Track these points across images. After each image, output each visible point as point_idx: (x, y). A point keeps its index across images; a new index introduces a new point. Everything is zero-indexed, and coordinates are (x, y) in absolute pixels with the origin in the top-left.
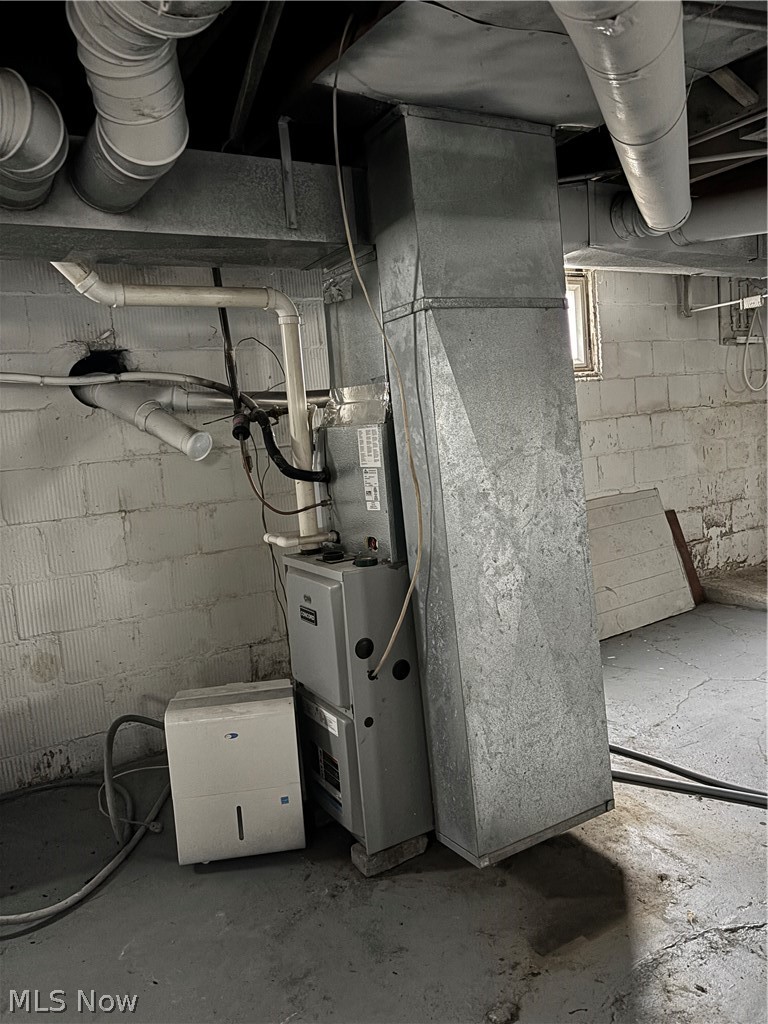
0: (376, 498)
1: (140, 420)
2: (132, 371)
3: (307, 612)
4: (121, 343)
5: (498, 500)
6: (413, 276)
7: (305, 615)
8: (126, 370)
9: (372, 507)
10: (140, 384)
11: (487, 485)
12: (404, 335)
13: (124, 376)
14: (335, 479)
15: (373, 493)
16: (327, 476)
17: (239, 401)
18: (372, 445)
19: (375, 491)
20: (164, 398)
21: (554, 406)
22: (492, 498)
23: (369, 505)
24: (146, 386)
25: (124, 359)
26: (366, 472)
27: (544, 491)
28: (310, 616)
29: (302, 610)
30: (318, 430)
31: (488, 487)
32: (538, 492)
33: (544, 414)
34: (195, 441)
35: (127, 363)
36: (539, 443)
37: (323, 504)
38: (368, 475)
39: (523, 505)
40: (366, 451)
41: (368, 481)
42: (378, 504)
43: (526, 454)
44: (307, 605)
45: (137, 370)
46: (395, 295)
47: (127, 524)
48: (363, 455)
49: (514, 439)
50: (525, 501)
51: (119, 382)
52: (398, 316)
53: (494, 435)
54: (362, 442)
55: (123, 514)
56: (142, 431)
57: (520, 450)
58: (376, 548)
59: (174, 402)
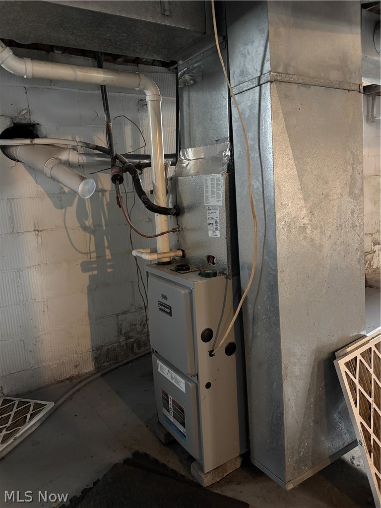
0: (217, 228)
1: (47, 170)
2: (42, 138)
3: (164, 306)
4: (35, 119)
5: (312, 233)
6: (262, 55)
7: (163, 308)
8: (37, 137)
9: (213, 234)
10: (46, 146)
11: (306, 221)
12: (249, 104)
13: (36, 141)
14: (183, 213)
15: (214, 224)
16: (176, 211)
17: (115, 158)
18: (215, 190)
19: (216, 222)
20: (64, 156)
21: (349, 164)
22: (309, 231)
23: (210, 233)
24: (52, 148)
25: (37, 131)
26: (209, 209)
27: (340, 226)
28: (166, 309)
29: (160, 304)
30: (171, 179)
31: (307, 222)
32: (337, 227)
33: (344, 170)
34: (85, 184)
35: (39, 133)
36: (339, 191)
37: (174, 230)
38: (211, 211)
39: (327, 235)
40: (210, 194)
41: (211, 216)
42: (218, 233)
43: (331, 198)
44: (164, 301)
45: (45, 137)
46: (243, 73)
47: (40, 240)
48: (207, 197)
49: (324, 187)
50: (328, 233)
51: (33, 145)
52: (244, 89)
53: (312, 183)
54: (207, 187)
55: (37, 232)
56: (49, 178)
57: (327, 196)
58: (214, 263)
59: (70, 160)
